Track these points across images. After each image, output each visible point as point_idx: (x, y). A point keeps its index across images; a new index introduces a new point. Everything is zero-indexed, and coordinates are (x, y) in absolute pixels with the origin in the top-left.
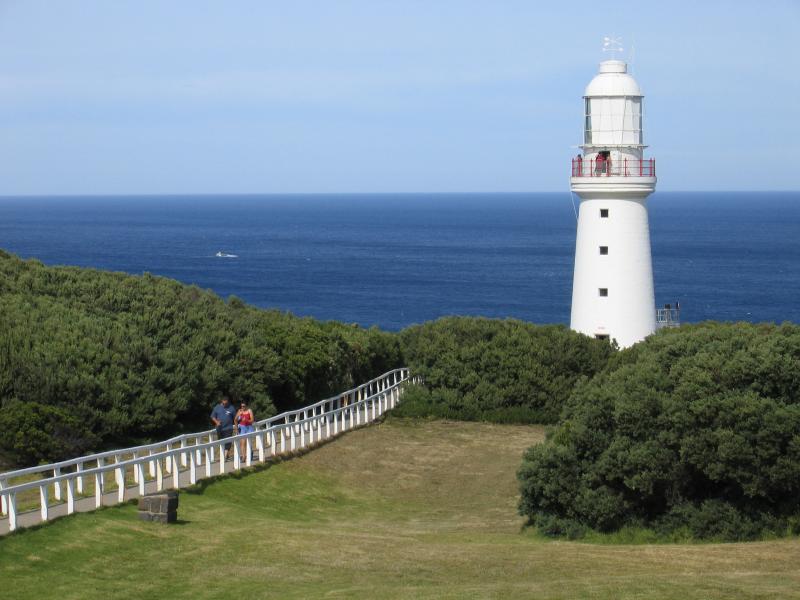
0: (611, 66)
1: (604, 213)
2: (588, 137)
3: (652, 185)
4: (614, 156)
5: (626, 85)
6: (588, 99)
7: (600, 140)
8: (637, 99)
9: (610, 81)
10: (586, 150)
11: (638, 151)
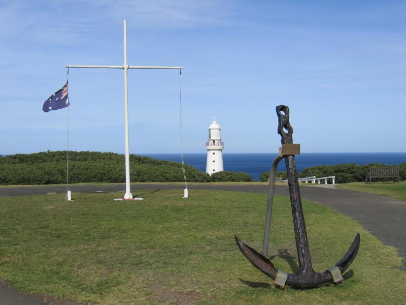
0: (214, 122)
1: (214, 154)
2: (210, 137)
3: (223, 148)
4: (216, 141)
5: (217, 126)
6: (210, 129)
7: (212, 138)
8: (220, 129)
9: (214, 126)
10: (209, 140)
11: (220, 140)
